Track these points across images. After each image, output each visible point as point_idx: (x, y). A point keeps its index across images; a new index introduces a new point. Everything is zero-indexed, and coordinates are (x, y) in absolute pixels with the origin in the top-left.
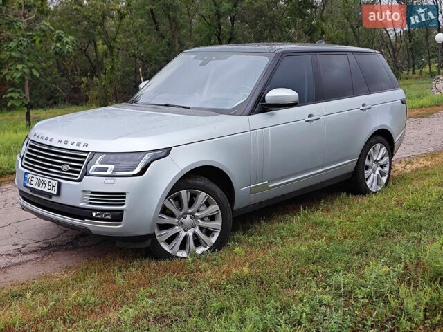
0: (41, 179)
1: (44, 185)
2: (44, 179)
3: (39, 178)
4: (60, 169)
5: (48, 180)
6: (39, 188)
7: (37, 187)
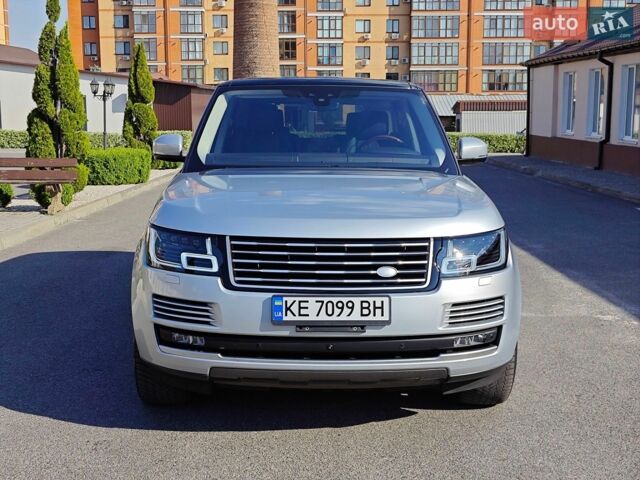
0: (335, 300)
1: (347, 311)
2: (345, 300)
3: (326, 300)
4: (376, 276)
5: (357, 301)
6: (334, 318)
7: (323, 317)
